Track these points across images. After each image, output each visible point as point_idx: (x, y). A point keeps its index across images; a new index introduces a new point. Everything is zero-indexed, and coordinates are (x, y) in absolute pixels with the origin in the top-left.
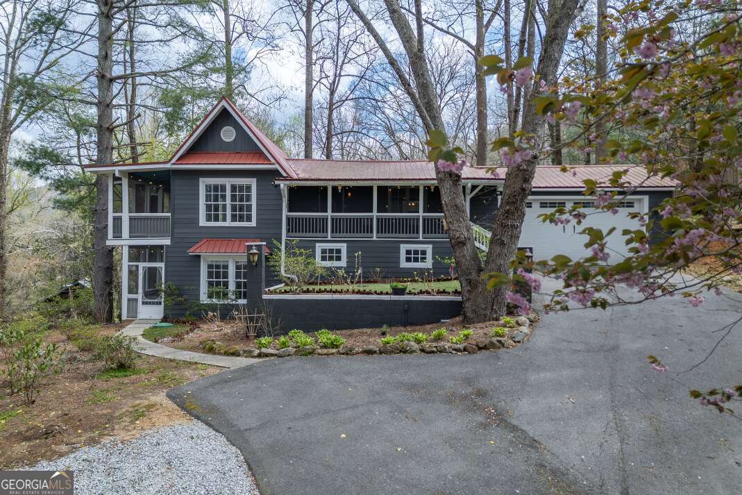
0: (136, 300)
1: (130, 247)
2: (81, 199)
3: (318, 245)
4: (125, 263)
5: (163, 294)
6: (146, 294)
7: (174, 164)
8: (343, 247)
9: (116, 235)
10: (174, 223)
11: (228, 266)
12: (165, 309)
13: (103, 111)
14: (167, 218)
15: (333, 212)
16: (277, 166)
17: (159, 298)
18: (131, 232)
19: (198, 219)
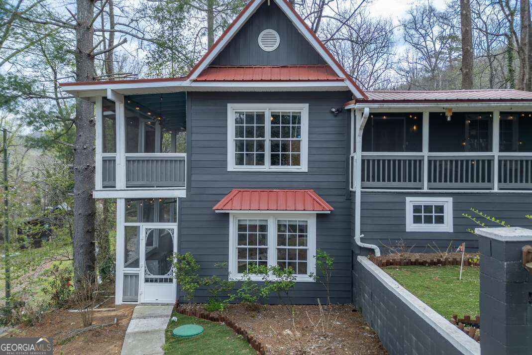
0: (137, 276)
1: (128, 201)
2: (58, 136)
4: (121, 223)
6: (150, 269)
7: (195, 81)
8: (448, 204)
9: (107, 183)
10: (190, 168)
11: (266, 226)
13: (83, 35)
14: (181, 161)
15: (430, 151)
16: (348, 84)
17: (169, 273)
18: (128, 180)
19: (225, 161)
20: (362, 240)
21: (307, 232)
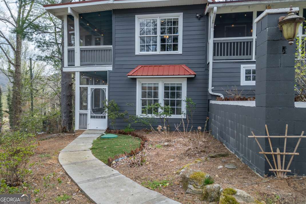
0: (86, 115)
1: (81, 73)
3: (242, 66)
4: (78, 85)
5: (107, 109)
6: (94, 111)
9: (70, 64)
10: (115, 53)
11: (158, 87)
12: (109, 122)
14: (110, 50)
17: (104, 113)
18: (81, 61)
19: (134, 49)
20: (213, 90)
21: (181, 91)
